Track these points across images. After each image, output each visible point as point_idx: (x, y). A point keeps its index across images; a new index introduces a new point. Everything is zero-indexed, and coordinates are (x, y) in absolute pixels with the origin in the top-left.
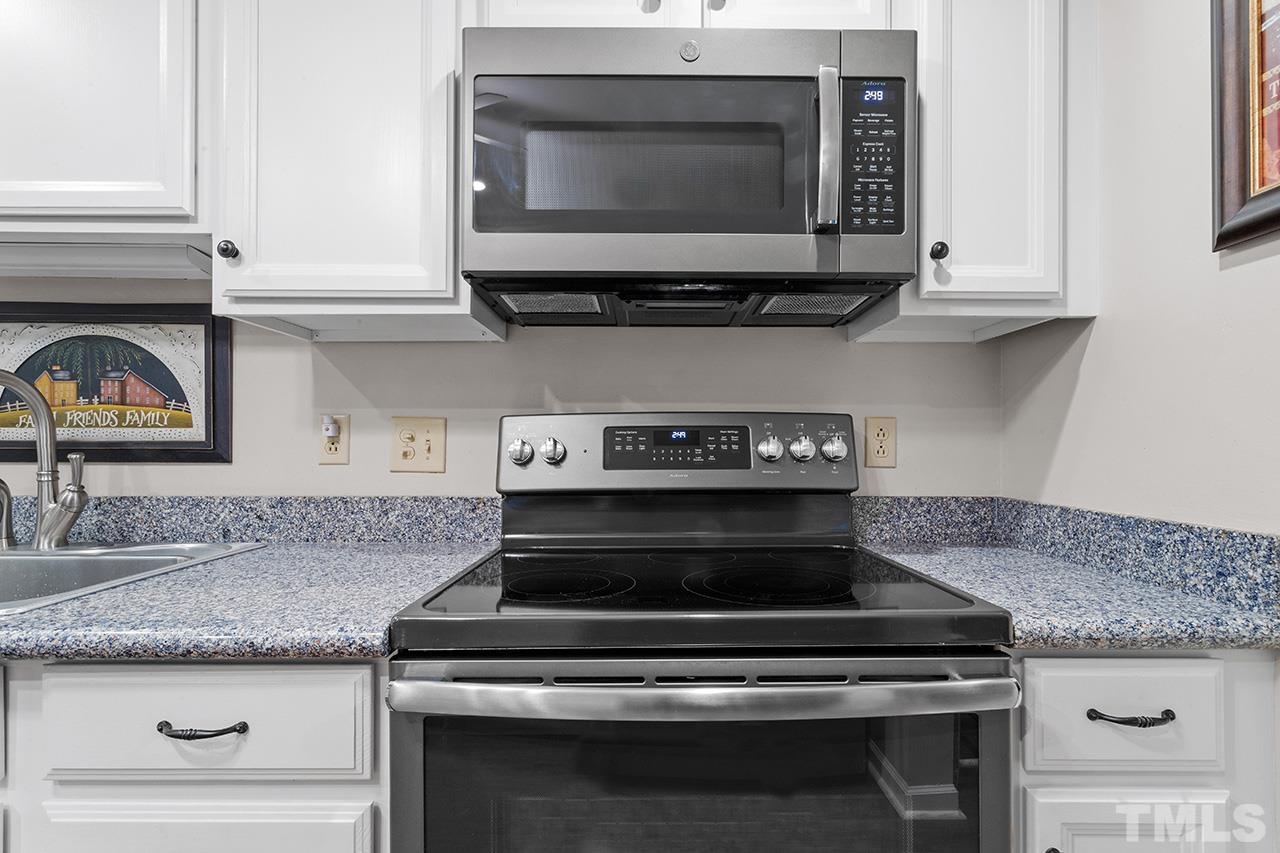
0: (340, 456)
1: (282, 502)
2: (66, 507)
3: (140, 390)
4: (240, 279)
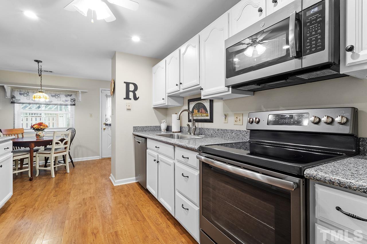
0: (226, 122)
1: (218, 130)
2: (194, 129)
3: (203, 111)
4: (203, 93)
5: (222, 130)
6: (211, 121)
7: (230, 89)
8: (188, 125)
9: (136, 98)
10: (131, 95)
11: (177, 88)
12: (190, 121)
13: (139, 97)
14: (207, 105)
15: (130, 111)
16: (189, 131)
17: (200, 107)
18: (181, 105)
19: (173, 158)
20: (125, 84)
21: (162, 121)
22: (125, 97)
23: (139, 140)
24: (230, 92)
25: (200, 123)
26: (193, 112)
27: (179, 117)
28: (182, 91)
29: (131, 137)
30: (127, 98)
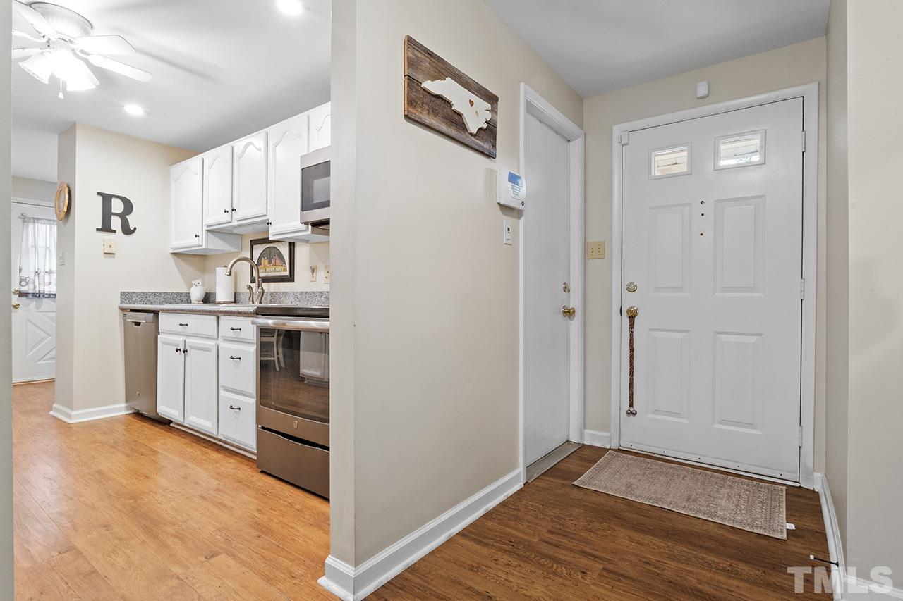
0: (314, 279)
2: (260, 293)
3: (278, 261)
4: (272, 230)
5: (307, 293)
6: (291, 278)
7: (310, 227)
8: (250, 288)
9: (127, 230)
10: (116, 223)
11: (226, 217)
12: (253, 281)
13: (135, 229)
14: (285, 251)
15: (114, 257)
16: (251, 299)
17: (272, 254)
18: (234, 250)
19: (216, 337)
20: (100, 198)
21: (193, 283)
22: (100, 227)
23: (140, 319)
24: (310, 232)
25: (272, 284)
26: (259, 263)
27: (231, 271)
28: (236, 223)
29: (117, 315)
30: (106, 227)
